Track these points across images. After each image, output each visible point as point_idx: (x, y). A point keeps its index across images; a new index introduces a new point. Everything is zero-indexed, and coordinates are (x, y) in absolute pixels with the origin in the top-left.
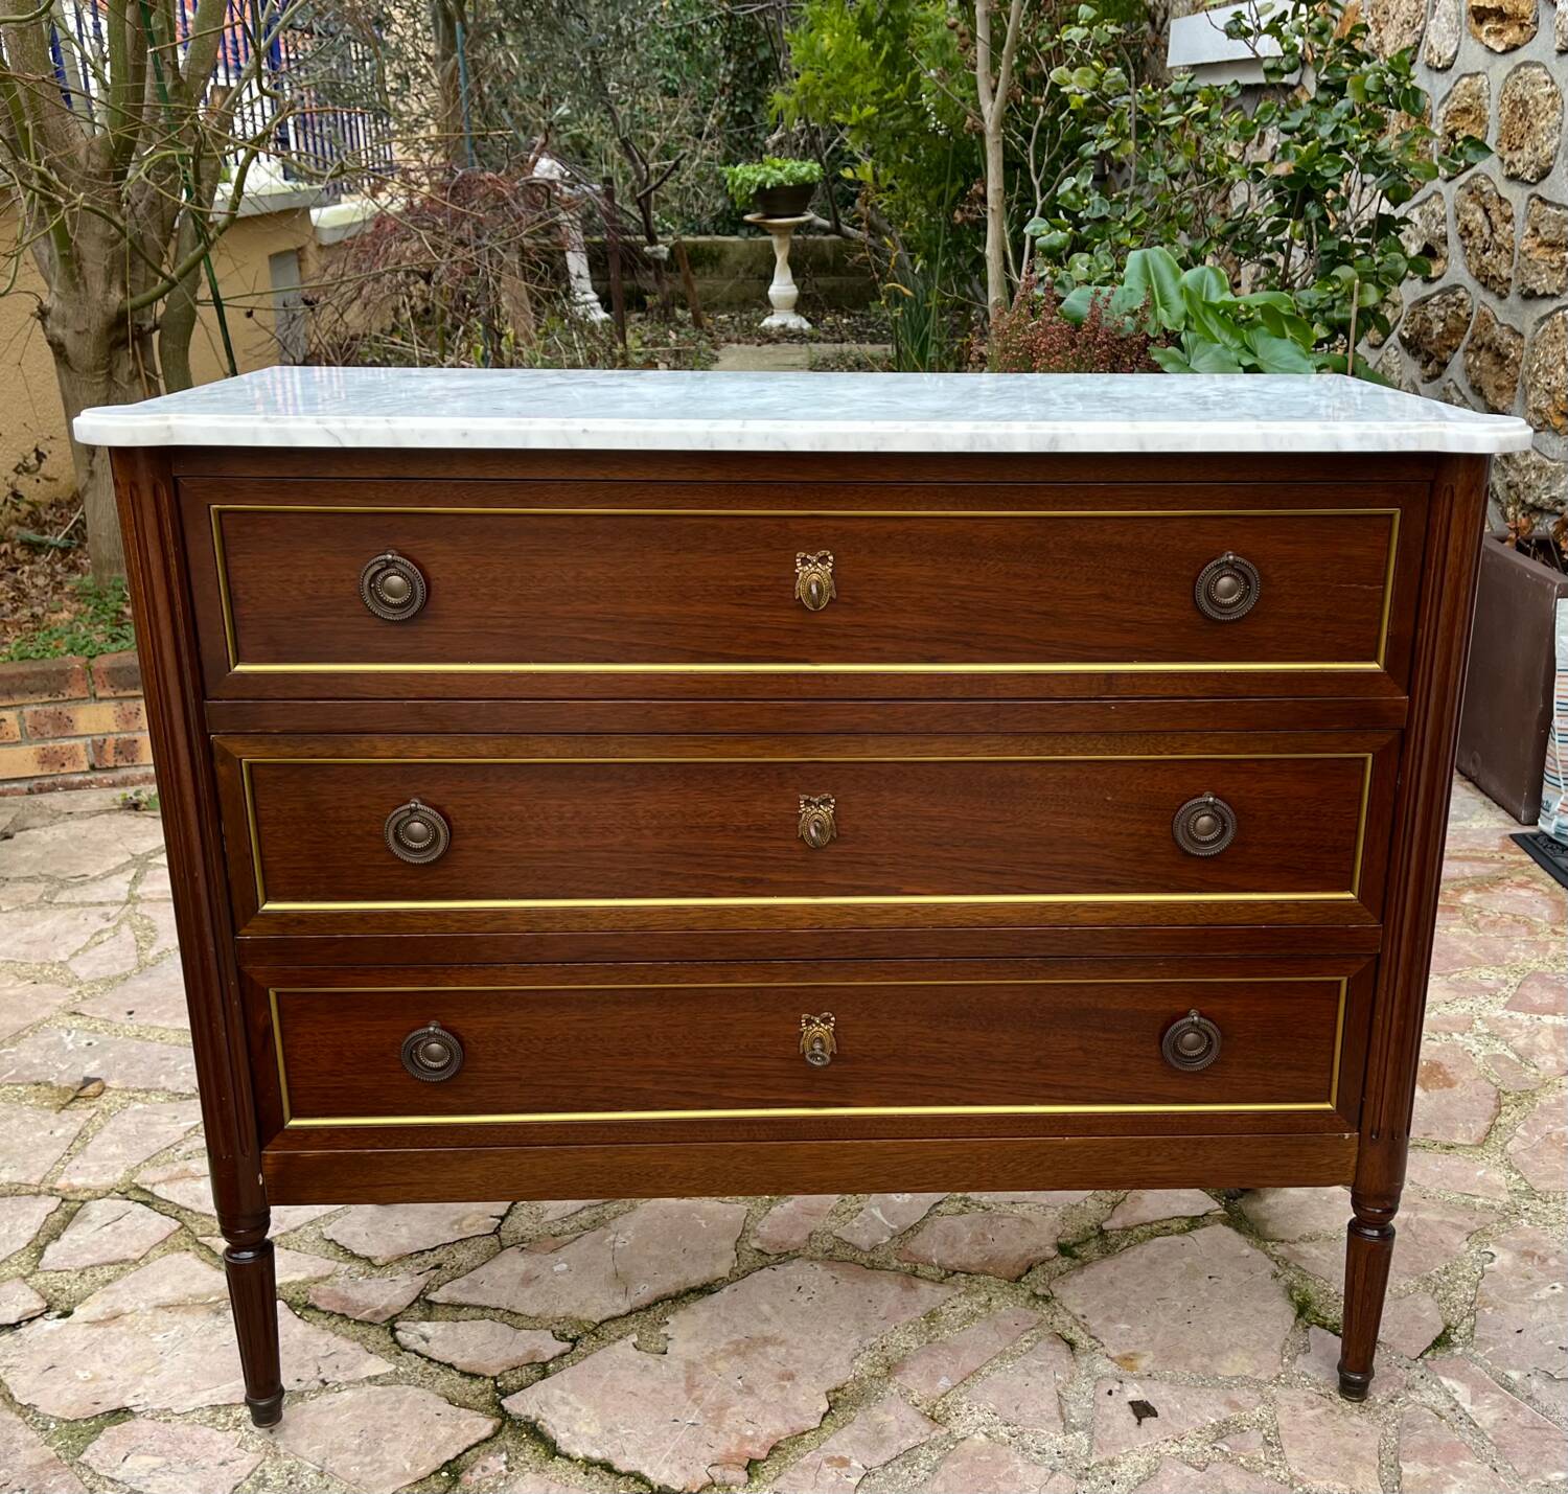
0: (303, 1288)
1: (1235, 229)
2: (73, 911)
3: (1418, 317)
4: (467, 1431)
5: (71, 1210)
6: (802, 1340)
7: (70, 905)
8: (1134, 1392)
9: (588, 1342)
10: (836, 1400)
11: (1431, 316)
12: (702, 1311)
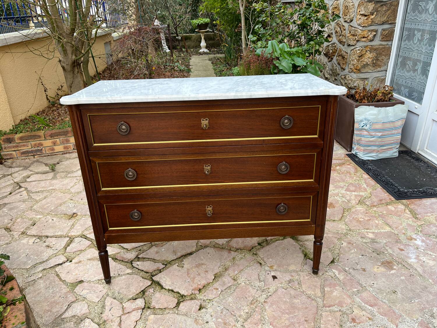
0: (115, 255)
1: (290, 34)
2: (71, 178)
3: (327, 49)
4: (146, 284)
5: (71, 240)
6: (209, 264)
7: (70, 177)
8: (273, 274)
9: (168, 265)
10: (216, 276)
11: (329, 49)
12: (190, 258)
